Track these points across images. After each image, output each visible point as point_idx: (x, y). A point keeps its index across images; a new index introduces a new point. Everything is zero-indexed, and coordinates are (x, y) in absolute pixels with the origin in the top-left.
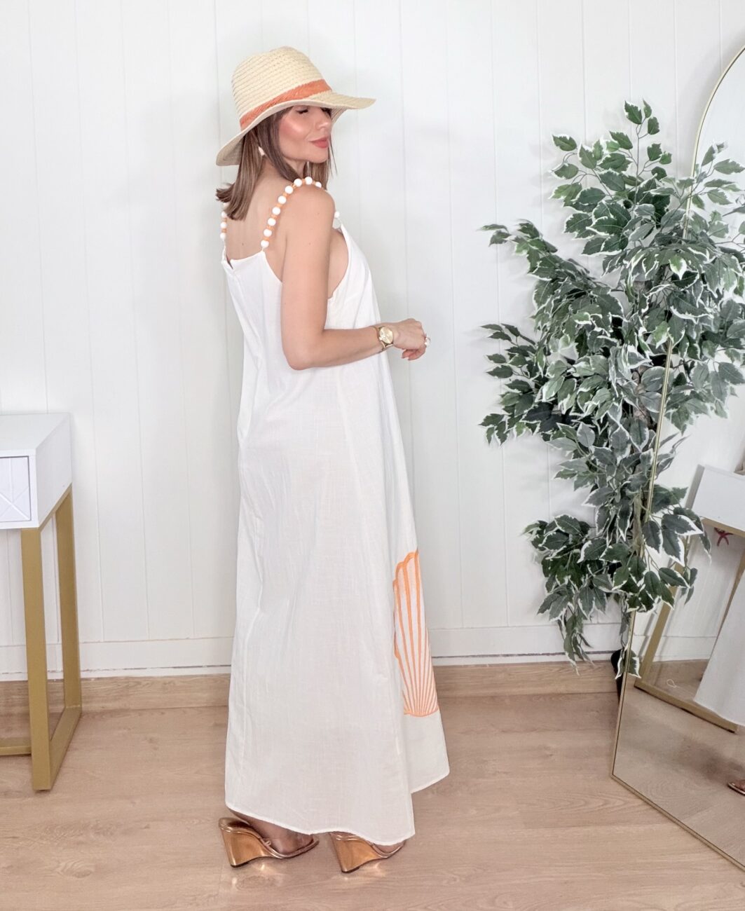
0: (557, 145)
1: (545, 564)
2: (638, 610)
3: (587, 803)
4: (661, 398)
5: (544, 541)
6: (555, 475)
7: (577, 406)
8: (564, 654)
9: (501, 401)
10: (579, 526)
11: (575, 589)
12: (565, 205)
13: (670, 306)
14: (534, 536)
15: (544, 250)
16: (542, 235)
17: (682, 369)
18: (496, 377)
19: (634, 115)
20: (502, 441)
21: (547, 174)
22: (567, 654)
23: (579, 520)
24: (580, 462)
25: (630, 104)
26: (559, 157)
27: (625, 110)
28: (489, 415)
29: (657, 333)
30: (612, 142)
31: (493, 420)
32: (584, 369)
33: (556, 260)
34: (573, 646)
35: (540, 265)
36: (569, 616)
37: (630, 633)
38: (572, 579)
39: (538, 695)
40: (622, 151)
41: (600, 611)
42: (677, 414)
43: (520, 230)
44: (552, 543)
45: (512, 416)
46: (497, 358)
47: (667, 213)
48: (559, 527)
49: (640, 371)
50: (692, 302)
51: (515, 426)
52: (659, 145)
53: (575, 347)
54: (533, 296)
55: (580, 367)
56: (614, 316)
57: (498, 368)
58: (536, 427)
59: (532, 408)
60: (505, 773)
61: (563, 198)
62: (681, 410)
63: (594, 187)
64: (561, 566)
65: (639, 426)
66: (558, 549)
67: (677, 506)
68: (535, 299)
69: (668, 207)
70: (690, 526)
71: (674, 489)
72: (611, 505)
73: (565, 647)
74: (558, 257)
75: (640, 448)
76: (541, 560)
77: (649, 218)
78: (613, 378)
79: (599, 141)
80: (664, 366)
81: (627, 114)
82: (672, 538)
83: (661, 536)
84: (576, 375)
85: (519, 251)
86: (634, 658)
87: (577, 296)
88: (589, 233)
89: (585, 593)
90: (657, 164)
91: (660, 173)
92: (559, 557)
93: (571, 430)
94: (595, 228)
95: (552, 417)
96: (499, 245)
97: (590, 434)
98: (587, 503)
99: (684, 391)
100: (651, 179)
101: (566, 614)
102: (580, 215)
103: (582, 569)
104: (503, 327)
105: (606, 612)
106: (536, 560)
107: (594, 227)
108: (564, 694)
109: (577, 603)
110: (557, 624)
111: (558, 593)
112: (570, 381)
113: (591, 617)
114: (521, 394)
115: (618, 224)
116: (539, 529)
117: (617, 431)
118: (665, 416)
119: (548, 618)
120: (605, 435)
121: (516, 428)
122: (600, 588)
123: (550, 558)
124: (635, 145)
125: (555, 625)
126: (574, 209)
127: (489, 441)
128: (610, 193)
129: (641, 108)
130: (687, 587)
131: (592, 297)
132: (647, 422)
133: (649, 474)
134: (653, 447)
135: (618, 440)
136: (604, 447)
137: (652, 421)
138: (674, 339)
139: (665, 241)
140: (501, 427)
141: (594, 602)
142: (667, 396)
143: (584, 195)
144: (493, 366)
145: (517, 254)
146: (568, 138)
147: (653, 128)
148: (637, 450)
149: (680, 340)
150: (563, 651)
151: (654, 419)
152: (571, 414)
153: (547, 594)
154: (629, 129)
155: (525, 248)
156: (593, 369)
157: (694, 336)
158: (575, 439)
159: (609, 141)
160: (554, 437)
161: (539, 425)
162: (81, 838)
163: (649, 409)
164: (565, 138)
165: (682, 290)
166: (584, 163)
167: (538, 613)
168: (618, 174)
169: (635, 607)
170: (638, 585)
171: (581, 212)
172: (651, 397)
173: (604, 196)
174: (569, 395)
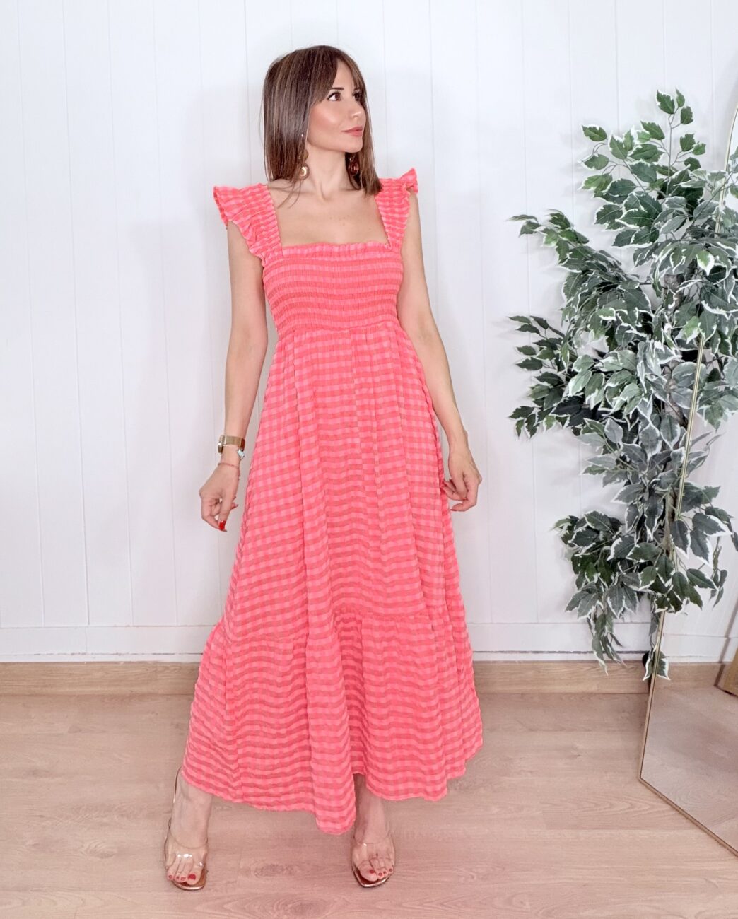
0: (587, 136)
1: (575, 560)
2: (667, 611)
3: (611, 806)
4: (692, 395)
5: (574, 537)
6: (583, 471)
7: (606, 401)
8: (592, 652)
9: (531, 393)
10: (608, 523)
11: (604, 587)
12: (595, 196)
13: (701, 300)
14: (565, 531)
15: (574, 241)
16: (573, 226)
17: (716, 365)
18: (525, 369)
19: (666, 104)
20: (532, 435)
21: (577, 165)
22: (595, 653)
23: (609, 516)
24: (608, 458)
25: (662, 93)
26: (588, 148)
27: (657, 100)
28: (519, 407)
29: (688, 328)
30: (643, 132)
31: (522, 412)
32: (612, 364)
33: (587, 251)
34: (603, 644)
35: (571, 256)
36: (598, 615)
37: (659, 633)
38: (602, 576)
39: (567, 694)
40: (654, 142)
41: (629, 610)
42: (710, 410)
43: (550, 221)
44: (581, 539)
45: (542, 409)
46: (526, 350)
47: (699, 206)
48: (589, 524)
49: (671, 366)
50: (724, 296)
51: (545, 419)
52: (692, 136)
53: (605, 341)
54: (563, 289)
55: (607, 362)
56: (641, 311)
57: (527, 360)
58: (566, 420)
59: (562, 401)
60: (531, 772)
61: (593, 189)
62: (714, 407)
63: (624, 178)
64: (591, 563)
65: (670, 423)
66: (587, 546)
67: (708, 505)
68: (564, 291)
69: (701, 198)
70: (719, 527)
71: (705, 487)
72: (640, 502)
73: (593, 646)
74: (589, 248)
75: (671, 445)
76: (571, 556)
77: (682, 210)
78: (641, 373)
79: (630, 131)
80: (696, 362)
81: (659, 103)
82: (701, 538)
83: (689, 537)
84: (605, 370)
85: (547, 243)
86: (663, 660)
87: (605, 290)
88: (619, 225)
89: (614, 591)
90: (690, 155)
91: (694, 164)
92: (589, 554)
93: (598, 425)
94: (625, 221)
95: (582, 412)
96: (529, 235)
97: (618, 430)
98: (616, 499)
99: (718, 387)
100: (684, 170)
101: (596, 612)
102: (610, 207)
103: (612, 567)
104: (532, 319)
105: (637, 611)
106: (565, 556)
107: (624, 219)
108: (595, 694)
109: (606, 602)
110: (586, 621)
111: (588, 590)
112: (598, 376)
113: (620, 616)
114: (551, 387)
115: (649, 216)
116: (570, 525)
117: (646, 428)
118: (698, 412)
119: (576, 616)
120: (635, 430)
121: (546, 421)
122: (631, 586)
123: (579, 555)
124: (667, 135)
125: (583, 623)
126: (605, 200)
127: (519, 435)
128: (641, 186)
129: (674, 97)
130: (716, 590)
131: (620, 291)
132: (679, 419)
133: (680, 471)
134: (684, 445)
135: (648, 437)
136: (634, 444)
137: (684, 418)
138: (706, 334)
139: (698, 234)
140: (531, 420)
141: (624, 601)
142: (699, 393)
143: (614, 186)
144: (523, 357)
145: (546, 246)
146: (598, 128)
147: (686, 118)
148: (668, 447)
149: (712, 335)
150: (591, 650)
151: (685, 416)
152: (600, 409)
153: (577, 591)
154: (661, 119)
155: (554, 240)
156: (621, 364)
157: (726, 331)
158: (603, 435)
159: (640, 131)
160: (584, 432)
161: (568, 419)
162: (105, 820)
163: (679, 405)
164: (595, 128)
165: (715, 284)
166: (614, 153)
167: (567, 610)
168: (649, 165)
169: (664, 608)
170: (666, 585)
171: (612, 203)
172: (683, 393)
173: (635, 188)
174: (597, 390)
